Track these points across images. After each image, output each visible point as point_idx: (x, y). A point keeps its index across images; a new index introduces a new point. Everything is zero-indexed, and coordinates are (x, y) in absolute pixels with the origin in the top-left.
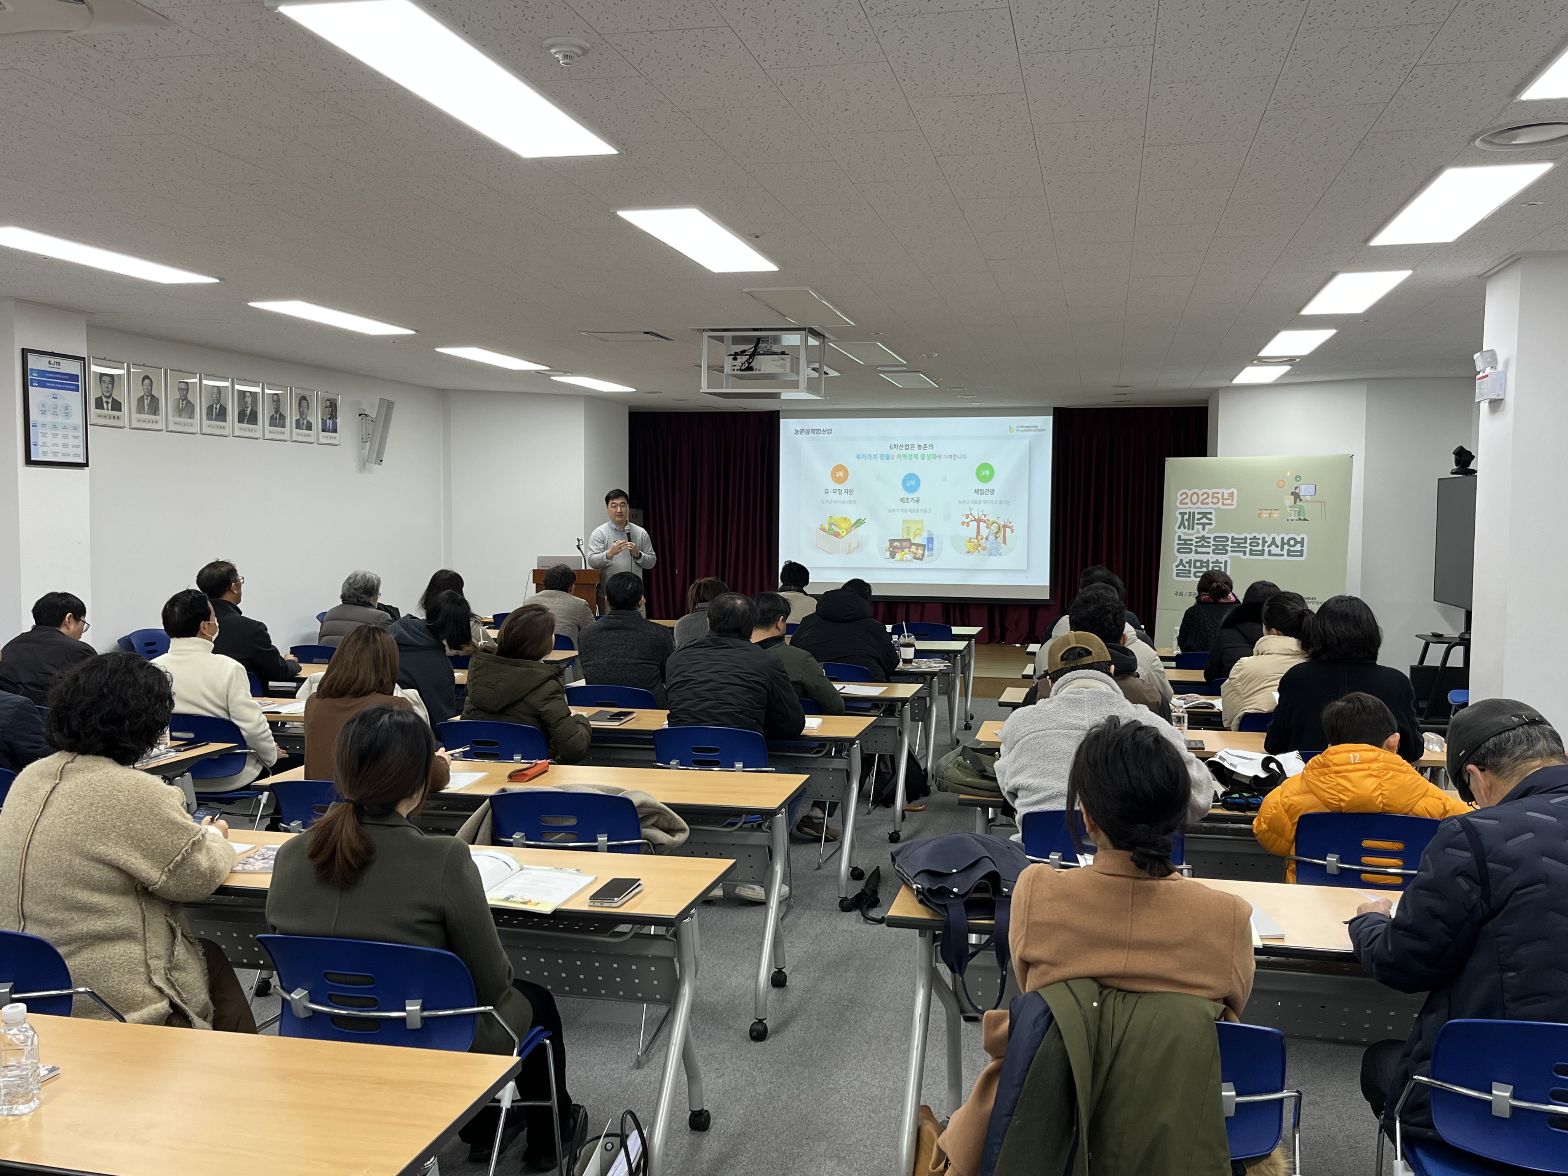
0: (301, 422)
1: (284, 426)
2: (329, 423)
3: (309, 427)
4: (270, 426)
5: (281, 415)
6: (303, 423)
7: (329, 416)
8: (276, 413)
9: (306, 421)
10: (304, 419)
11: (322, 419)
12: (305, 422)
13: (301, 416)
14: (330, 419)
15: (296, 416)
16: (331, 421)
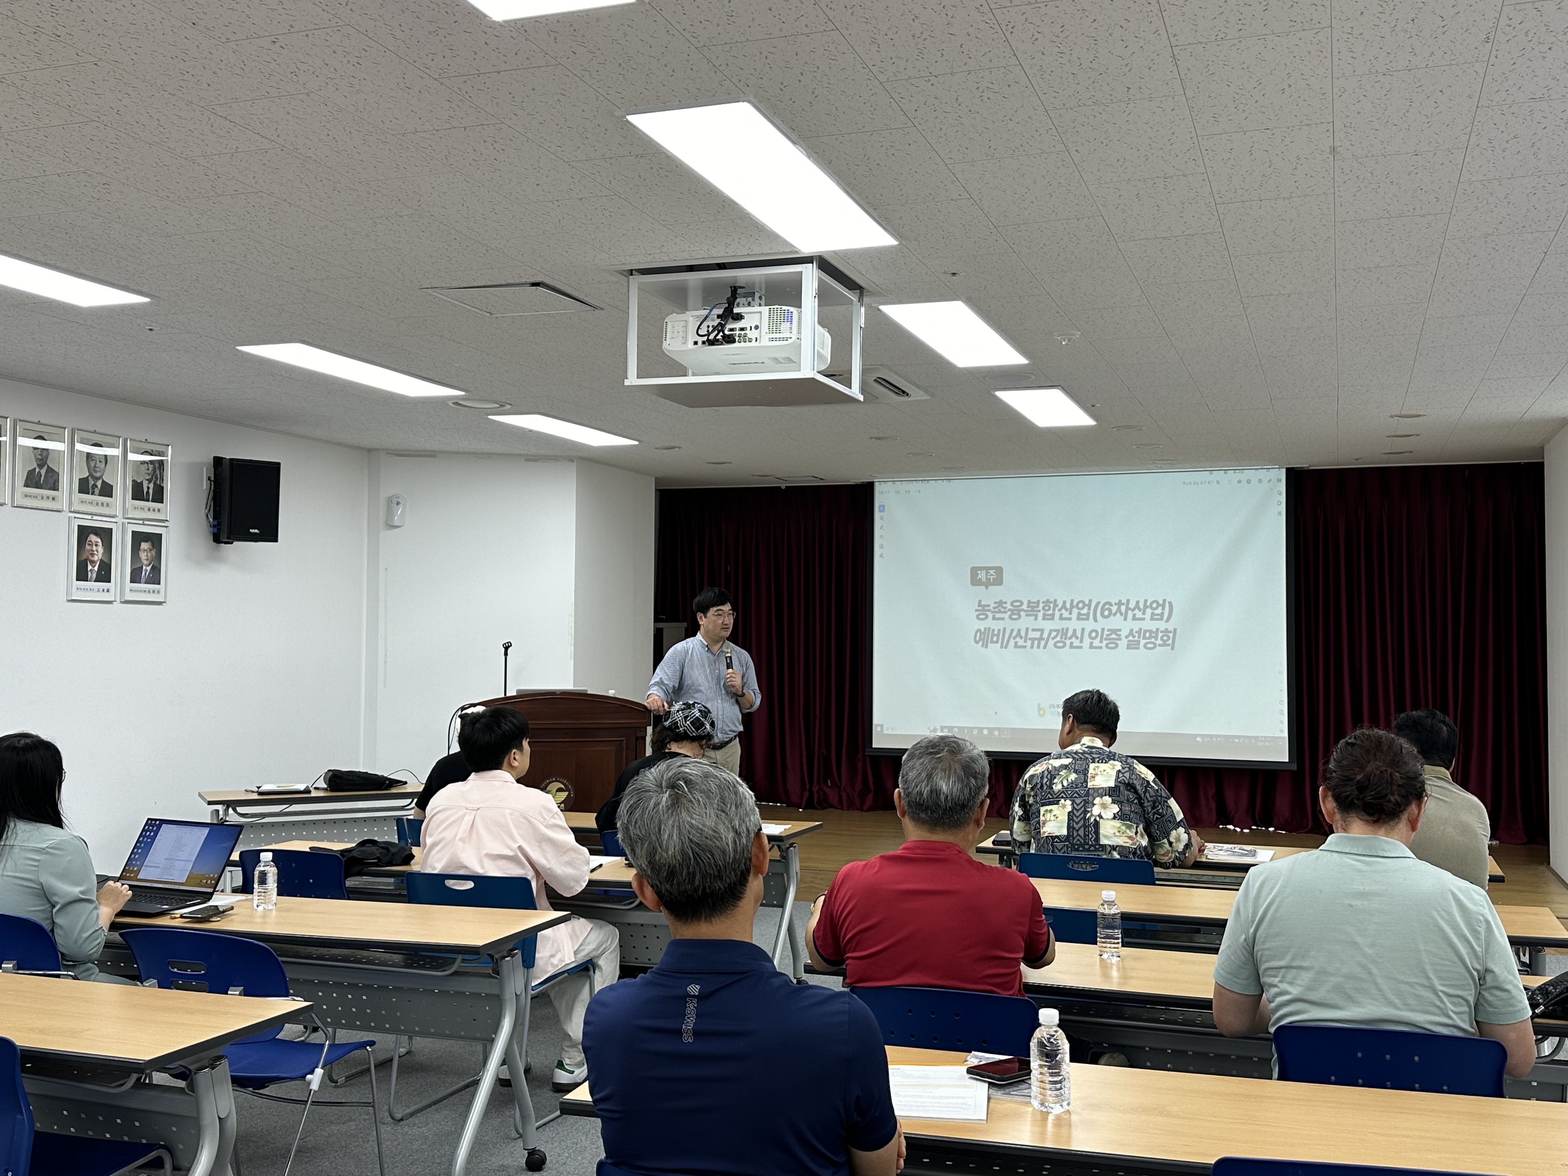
0: (92, 482)
1: (55, 488)
2: (148, 487)
3: (107, 491)
4: (26, 485)
5: (50, 470)
6: (95, 486)
7: (148, 477)
8: (41, 466)
9: (101, 480)
10: (97, 479)
11: (134, 481)
12: (99, 484)
13: (91, 475)
14: (150, 481)
15: (81, 471)
16: (151, 486)
